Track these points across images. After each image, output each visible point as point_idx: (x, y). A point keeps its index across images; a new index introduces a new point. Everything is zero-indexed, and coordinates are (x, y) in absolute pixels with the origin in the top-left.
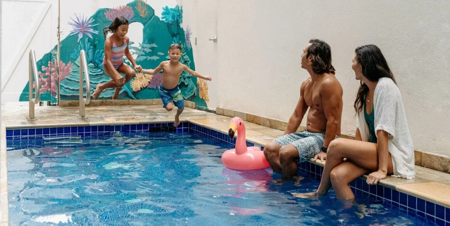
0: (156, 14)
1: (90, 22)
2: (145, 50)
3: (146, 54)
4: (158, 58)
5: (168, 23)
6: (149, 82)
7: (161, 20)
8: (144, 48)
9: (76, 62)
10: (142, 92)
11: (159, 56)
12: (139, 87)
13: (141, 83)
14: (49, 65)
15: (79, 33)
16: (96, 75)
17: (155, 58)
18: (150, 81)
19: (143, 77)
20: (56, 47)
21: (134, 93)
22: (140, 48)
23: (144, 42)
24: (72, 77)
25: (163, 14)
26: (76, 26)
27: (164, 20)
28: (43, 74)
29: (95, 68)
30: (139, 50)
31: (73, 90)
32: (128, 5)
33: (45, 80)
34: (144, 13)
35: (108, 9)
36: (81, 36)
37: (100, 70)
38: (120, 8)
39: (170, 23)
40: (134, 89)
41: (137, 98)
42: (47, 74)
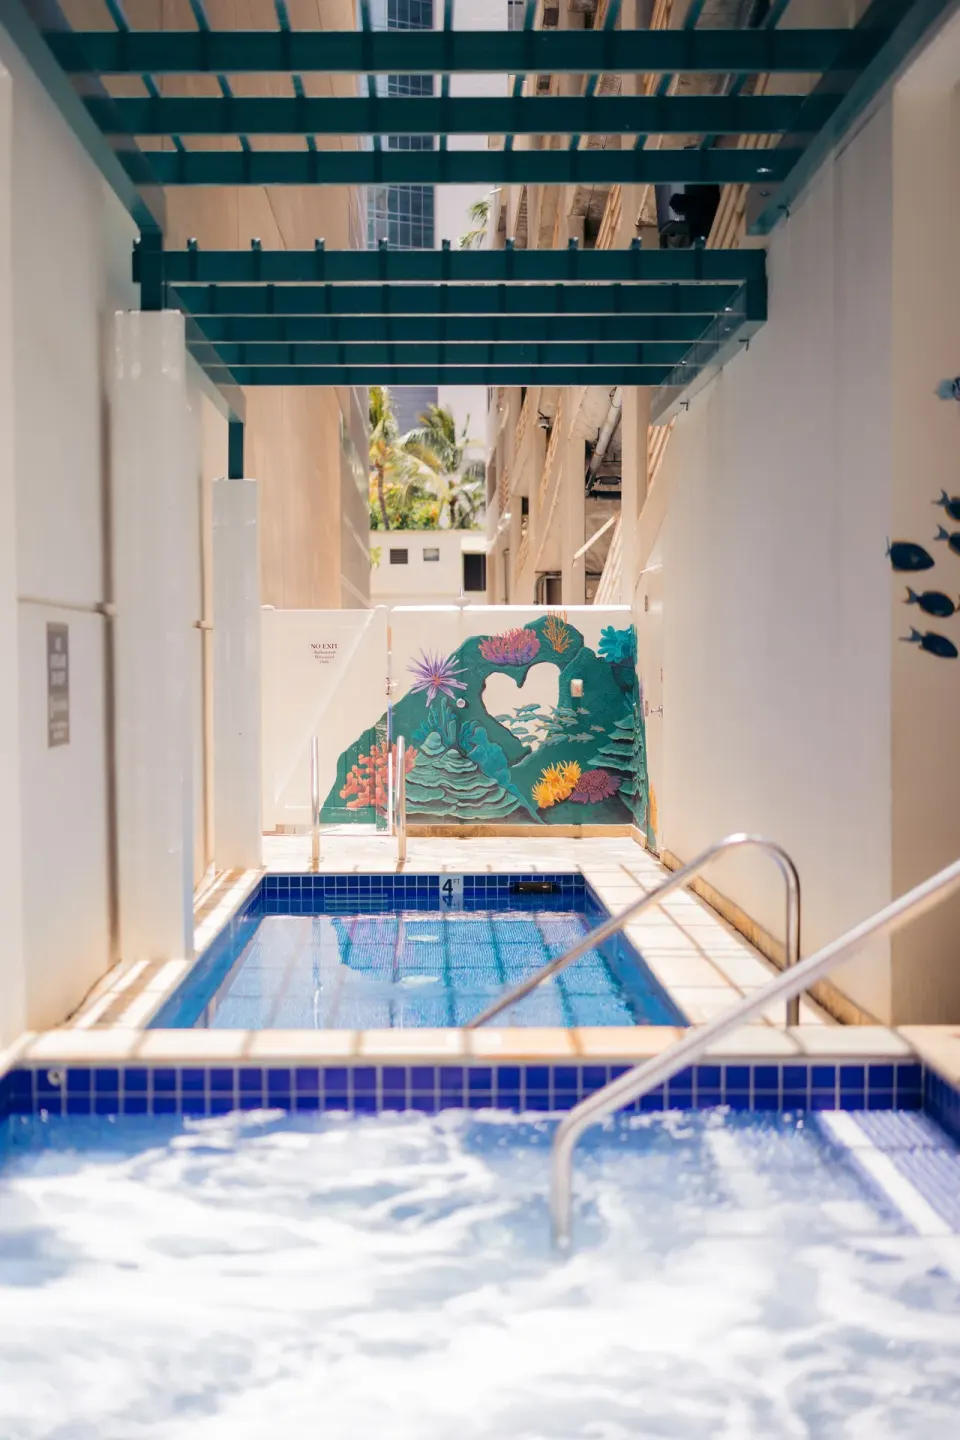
0: (587, 644)
1: (449, 664)
2: (564, 720)
3: (567, 730)
4: (591, 737)
5: (613, 662)
6: (573, 789)
7: (598, 656)
8: (561, 717)
9: (423, 747)
10: (558, 808)
11: (594, 733)
12: (552, 800)
13: (556, 791)
14: (372, 753)
15: (428, 688)
16: (464, 773)
17: (585, 737)
18: (573, 786)
19: (560, 777)
20: (385, 717)
21: (540, 811)
22: (552, 717)
23: (561, 705)
24: (416, 778)
25: (603, 643)
26: (422, 673)
27: (605, 655)
28: (361, 771)
29: (458, 759)
30: (551, 722)
31: (418, 803)
32: (528, 627)
33: (365, 782)
34: (563, 641)
35: (485, 638)
36: (431, 695)
37: (470, 764)
38: (511, 634)
39: (617, 662)
40: (540, 804)
41: (546, 822)
42: (368, 770)
